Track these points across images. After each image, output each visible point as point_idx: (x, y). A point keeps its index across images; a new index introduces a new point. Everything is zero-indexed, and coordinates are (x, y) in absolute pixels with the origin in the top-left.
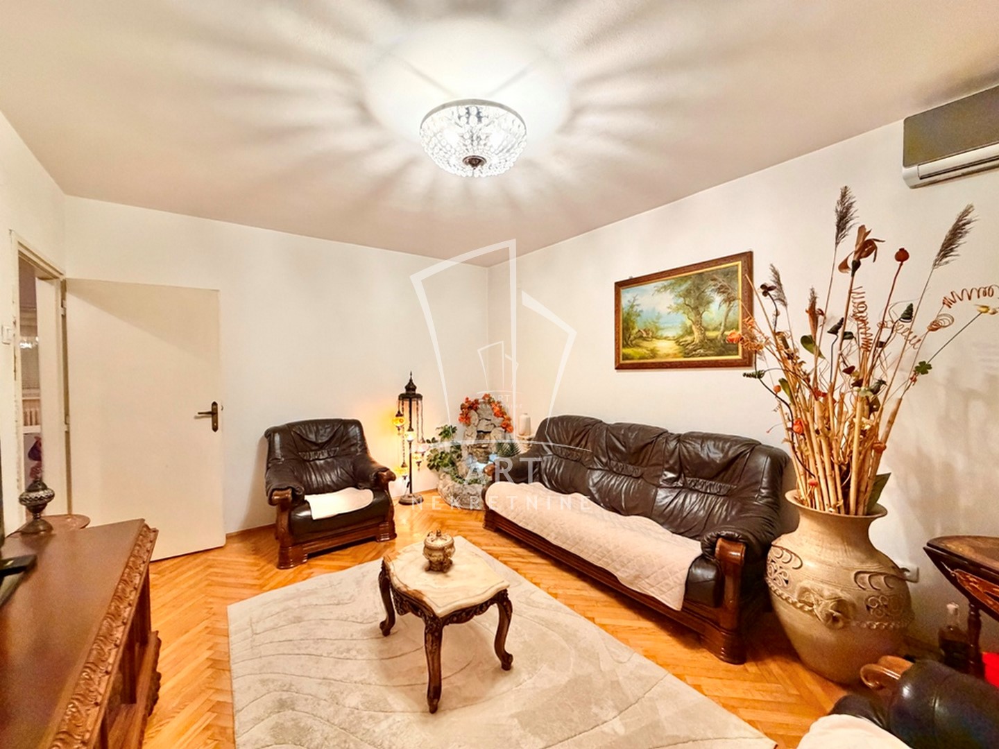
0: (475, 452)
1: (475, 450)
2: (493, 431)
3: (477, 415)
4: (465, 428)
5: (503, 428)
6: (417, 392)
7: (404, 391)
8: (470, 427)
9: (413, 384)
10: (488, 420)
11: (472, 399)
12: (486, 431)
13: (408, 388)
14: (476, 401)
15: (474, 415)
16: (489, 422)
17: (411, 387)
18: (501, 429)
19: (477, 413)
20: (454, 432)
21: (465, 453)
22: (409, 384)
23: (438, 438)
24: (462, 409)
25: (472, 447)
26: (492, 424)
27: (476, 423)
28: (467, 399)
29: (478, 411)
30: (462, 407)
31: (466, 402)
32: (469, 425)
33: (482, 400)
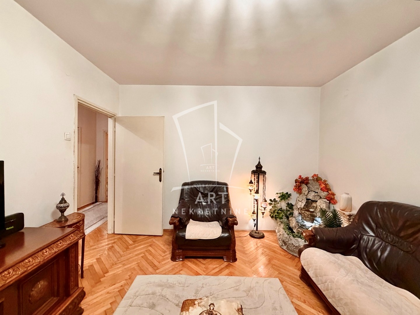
0: (303, 213)
1: (303, 212)
2: (319, 201)
3: (307, 188)
4: (298, 195)
5: (328, 200)
6: (263, 169)
7: (255, 169)
8: (301, 195)
9: (260, 164)
10: (315, 192)
11: (304, 177)
12: (313, 200)
13: (257, 167)
14: (307, 179)
15: (305, 188)
16: (316, 194)
17: (259, 167)
18: (326, 200)
19: (308, 187)
20: (289, 197)
21: (296, 213)
22: (258, 164)
23: (278, 199)
24: (296, 182)
25: (301, 209)
26: (318, 196)
27: (306, 193)
28: (300, 176)
29: (309, 185)
30: (296, 181)
31: (299, 178)
32: (301, 194)
33: (312, 178)
